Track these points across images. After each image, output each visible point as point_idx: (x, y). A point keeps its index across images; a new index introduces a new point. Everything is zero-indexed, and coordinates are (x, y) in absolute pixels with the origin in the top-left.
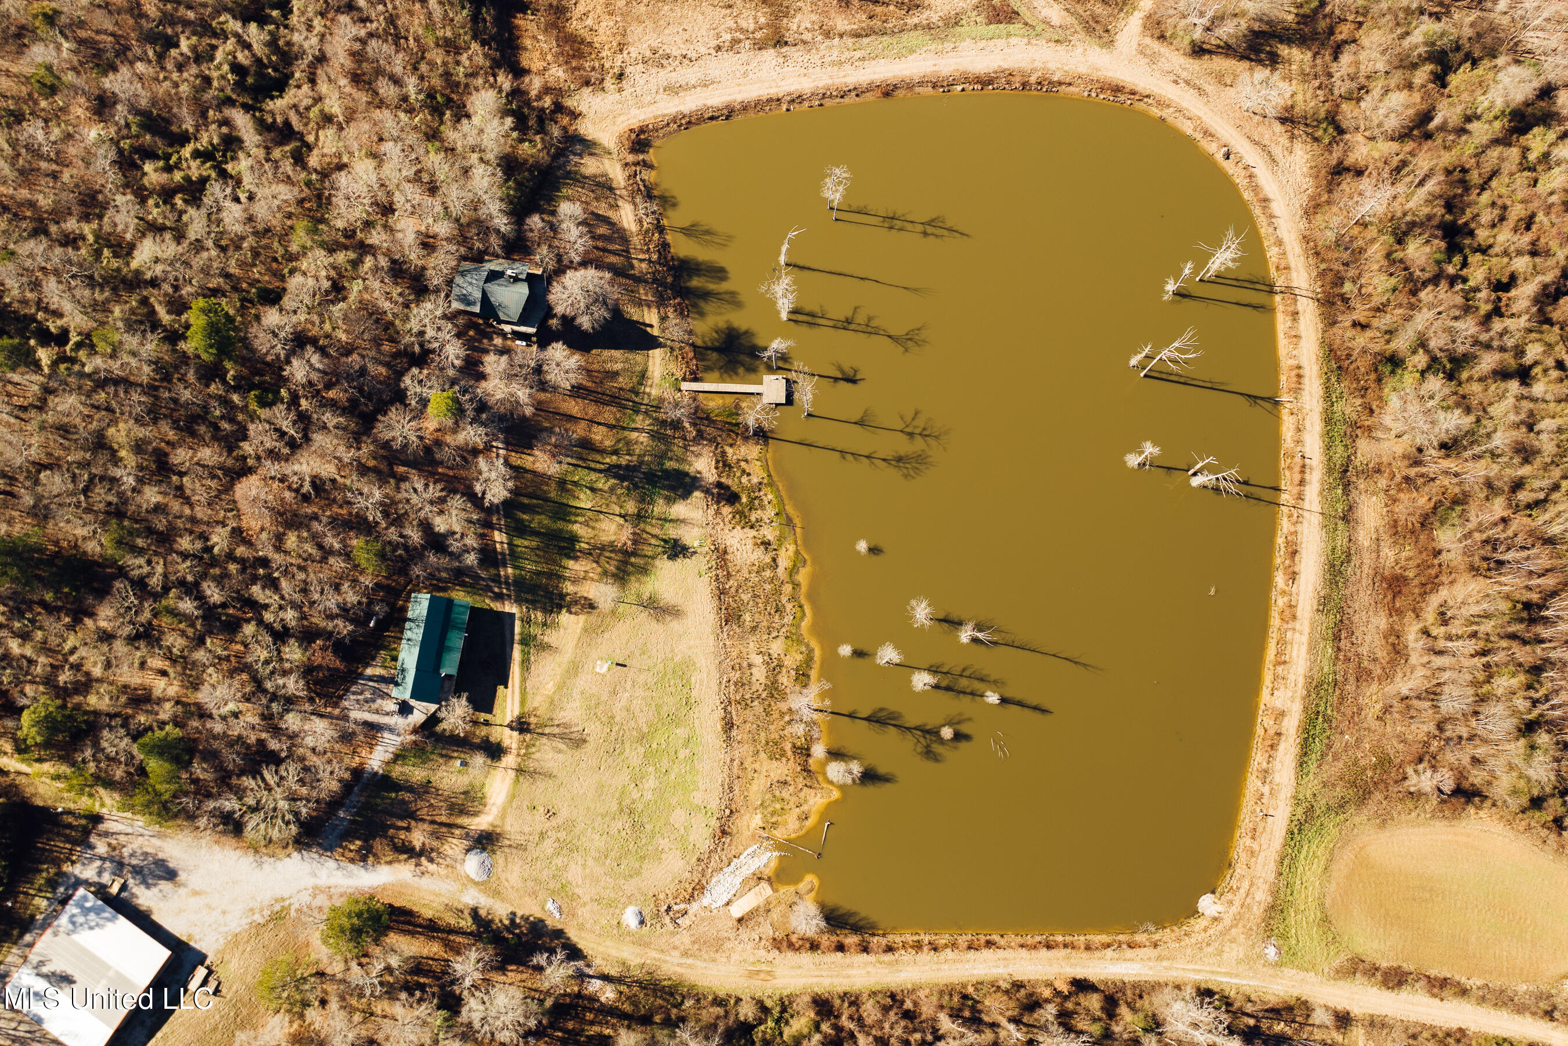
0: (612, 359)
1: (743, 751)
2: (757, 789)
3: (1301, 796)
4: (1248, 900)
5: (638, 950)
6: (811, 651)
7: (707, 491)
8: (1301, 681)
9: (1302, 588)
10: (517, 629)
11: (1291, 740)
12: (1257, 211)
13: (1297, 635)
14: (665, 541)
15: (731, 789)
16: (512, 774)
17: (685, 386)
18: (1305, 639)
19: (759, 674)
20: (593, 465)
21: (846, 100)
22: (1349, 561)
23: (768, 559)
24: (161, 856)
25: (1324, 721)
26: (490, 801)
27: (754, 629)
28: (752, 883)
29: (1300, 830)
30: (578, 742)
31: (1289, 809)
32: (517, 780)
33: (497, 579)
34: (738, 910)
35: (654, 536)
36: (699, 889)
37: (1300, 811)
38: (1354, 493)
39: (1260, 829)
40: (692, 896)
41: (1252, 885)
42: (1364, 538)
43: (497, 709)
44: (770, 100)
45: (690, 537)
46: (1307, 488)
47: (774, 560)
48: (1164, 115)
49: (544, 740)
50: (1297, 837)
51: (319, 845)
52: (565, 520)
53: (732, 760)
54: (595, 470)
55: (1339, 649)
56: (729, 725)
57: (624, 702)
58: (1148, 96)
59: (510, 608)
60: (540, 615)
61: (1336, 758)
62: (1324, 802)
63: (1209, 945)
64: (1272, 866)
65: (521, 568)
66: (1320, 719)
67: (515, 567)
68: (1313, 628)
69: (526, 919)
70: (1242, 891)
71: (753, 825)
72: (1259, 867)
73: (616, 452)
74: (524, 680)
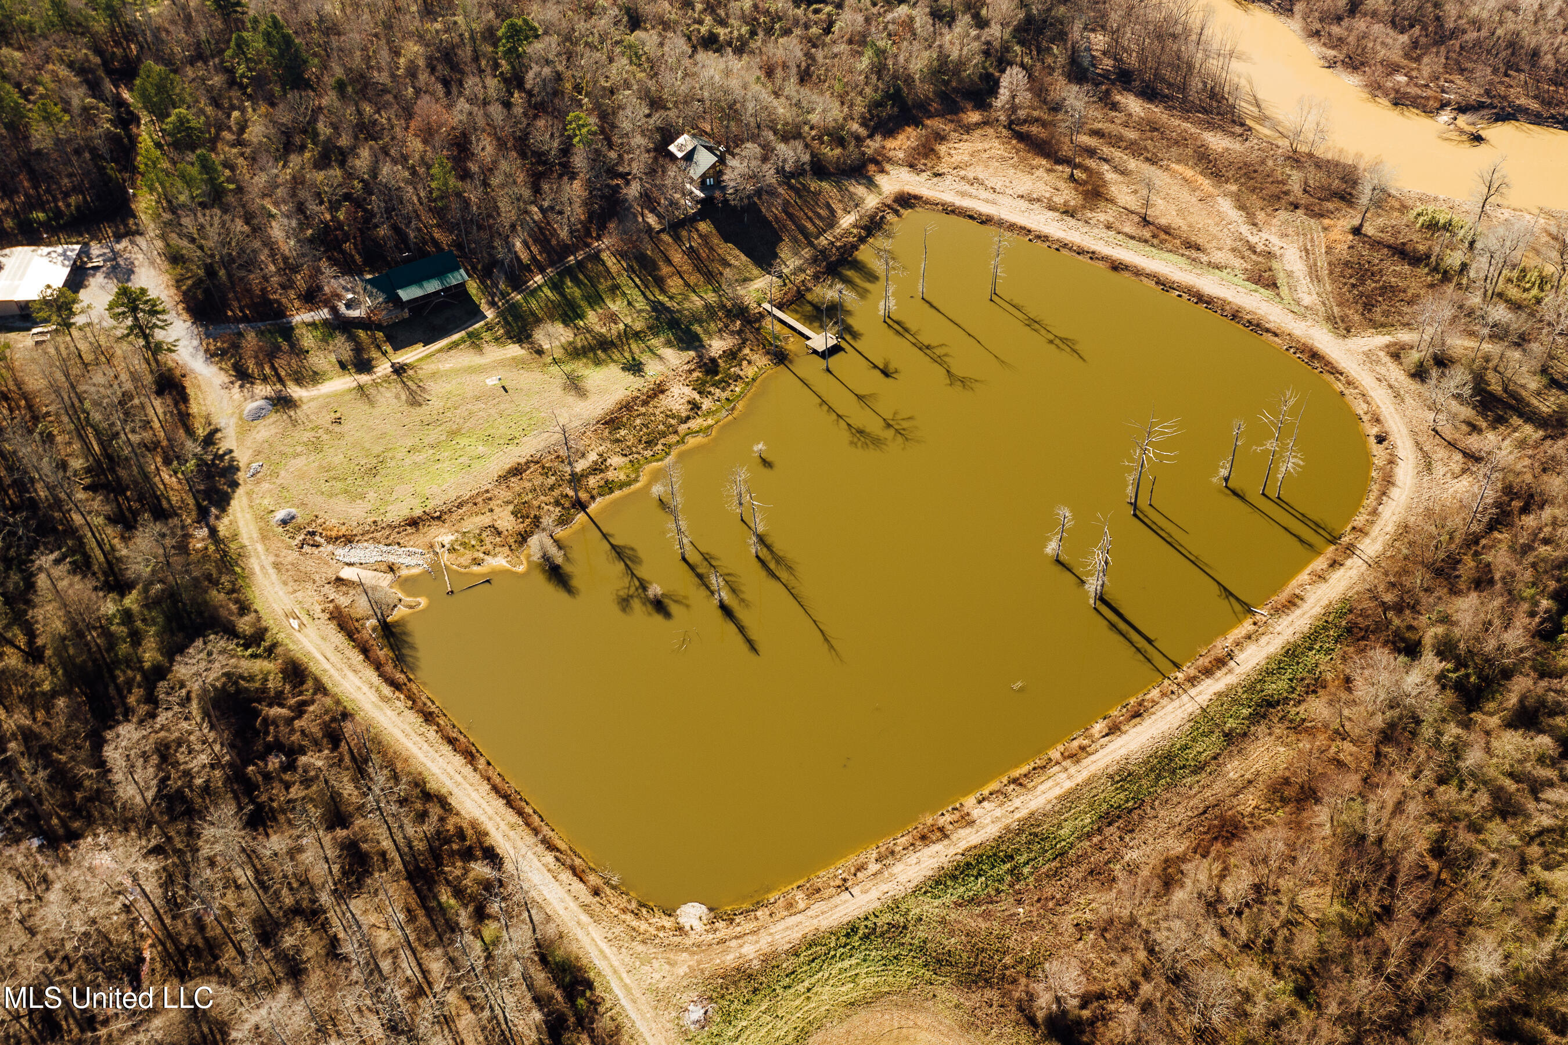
0: (736, 257)
1: (504, 494)
2: (474, 523)
3: (903, 907)
4: (734, 943)
5: (256, 535)
6: (636, 480)
7: (700, 357)
8: (1023, 813)
9: (1111, 747)
10: (477, 326)
11: (952, 851)
12: (1375, 488)
13: (1063, 776)
14: (634, 359)
15: (460, 506)
16: (355, 384)
17: (767, 306)
18: (1068, 785)
19: (580, 466)
20: (648, 293)
21: (1080, 257)
22: (1194, 772)
23: (684, 414)
24: (136, 270)
25: (1011, 872)
26: (319, 386)
27: (618, 441)
28: (383, 567)
29: (866, 937)
30: (414, 402)
31: (877, 905)
32: (350, 390)
33: (504, 295)
34: (347, 573)
35: (631, 351)
36: (348, 540)
37: (887, 918)
38: (1261, 729)
39: (826, 893)
40: (337, 539)
41: (753, 932)
42: (1234, 769)
43: (399, 352)
44: (1022, 228)
45: (653, 369)
46: (1209, 681)
47: (688, 418)
48: (1346, 392)
49: (399, 386)
50: (856, 941)
51: (207, 329)
52: (590, 304)
53: (487, 491)
54: (645, 296)
55: (1100, 830)
56: (517, 471)
57: (475, 409)
58: (1341, 374)
59: (490, 314)
60: (501, 331)
61: (987, 915)
62: (923, 935)
63: (644, 942)
64: (796, 935)
65: (527, 302)
66: (1008, 866)
67: (524, 298)
68: (1088, 782)
69: (232, 459)
70: (739, 929)
71: (440, 539)
72: (781, 926)
73: (671, 298)
74: (441, 350)
